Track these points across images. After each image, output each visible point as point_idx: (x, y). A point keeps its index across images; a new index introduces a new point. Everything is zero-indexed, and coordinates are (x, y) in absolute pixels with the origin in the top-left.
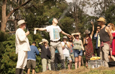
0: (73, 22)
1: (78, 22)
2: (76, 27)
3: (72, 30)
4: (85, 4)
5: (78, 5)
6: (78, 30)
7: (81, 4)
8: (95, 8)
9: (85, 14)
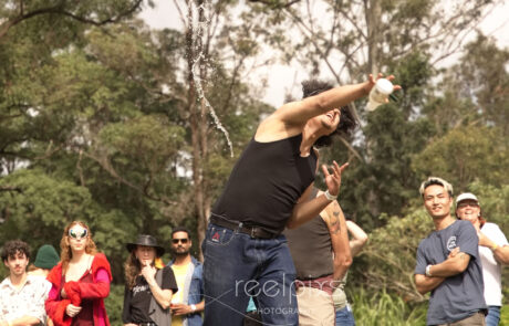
0: (179, 148)
1: (205, 150)
2: (194, 178)
3: (169, 193)
4: (254, 44)
5: (211, 49)
6: (208, 196)
7: (231, 42)
8: (310, 67)
9: (252, 101)
